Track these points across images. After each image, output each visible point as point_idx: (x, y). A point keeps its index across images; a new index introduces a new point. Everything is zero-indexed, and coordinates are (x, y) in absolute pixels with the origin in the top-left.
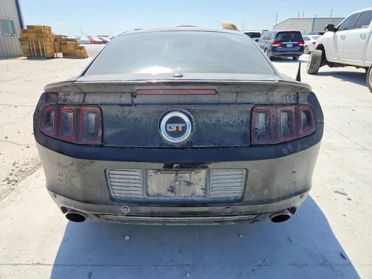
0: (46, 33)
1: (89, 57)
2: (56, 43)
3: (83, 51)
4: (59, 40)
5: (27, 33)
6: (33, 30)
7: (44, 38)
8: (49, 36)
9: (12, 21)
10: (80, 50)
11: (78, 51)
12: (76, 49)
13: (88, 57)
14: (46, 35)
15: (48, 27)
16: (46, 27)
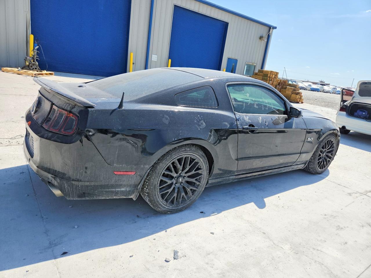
0: (271, 77)
1: (304, 103)
2: (278, 86)
3: (298, 96)
4: (282, 84)
5: (256, 76)
6: (262, 74)
7: (267, 80)
8: (272, 80)
9: (255, 66)
10: (295, 95)
11: (293, 96)
12: (292, 93)
13: (302, 103)
14: (271, 79)
15: (275, 72)
16: (273, 72)
